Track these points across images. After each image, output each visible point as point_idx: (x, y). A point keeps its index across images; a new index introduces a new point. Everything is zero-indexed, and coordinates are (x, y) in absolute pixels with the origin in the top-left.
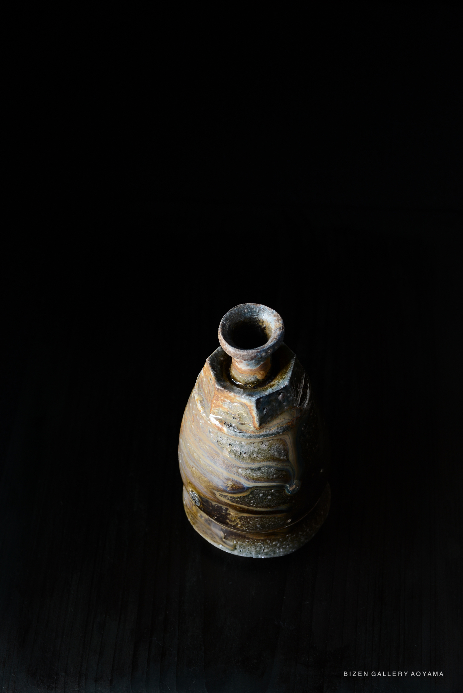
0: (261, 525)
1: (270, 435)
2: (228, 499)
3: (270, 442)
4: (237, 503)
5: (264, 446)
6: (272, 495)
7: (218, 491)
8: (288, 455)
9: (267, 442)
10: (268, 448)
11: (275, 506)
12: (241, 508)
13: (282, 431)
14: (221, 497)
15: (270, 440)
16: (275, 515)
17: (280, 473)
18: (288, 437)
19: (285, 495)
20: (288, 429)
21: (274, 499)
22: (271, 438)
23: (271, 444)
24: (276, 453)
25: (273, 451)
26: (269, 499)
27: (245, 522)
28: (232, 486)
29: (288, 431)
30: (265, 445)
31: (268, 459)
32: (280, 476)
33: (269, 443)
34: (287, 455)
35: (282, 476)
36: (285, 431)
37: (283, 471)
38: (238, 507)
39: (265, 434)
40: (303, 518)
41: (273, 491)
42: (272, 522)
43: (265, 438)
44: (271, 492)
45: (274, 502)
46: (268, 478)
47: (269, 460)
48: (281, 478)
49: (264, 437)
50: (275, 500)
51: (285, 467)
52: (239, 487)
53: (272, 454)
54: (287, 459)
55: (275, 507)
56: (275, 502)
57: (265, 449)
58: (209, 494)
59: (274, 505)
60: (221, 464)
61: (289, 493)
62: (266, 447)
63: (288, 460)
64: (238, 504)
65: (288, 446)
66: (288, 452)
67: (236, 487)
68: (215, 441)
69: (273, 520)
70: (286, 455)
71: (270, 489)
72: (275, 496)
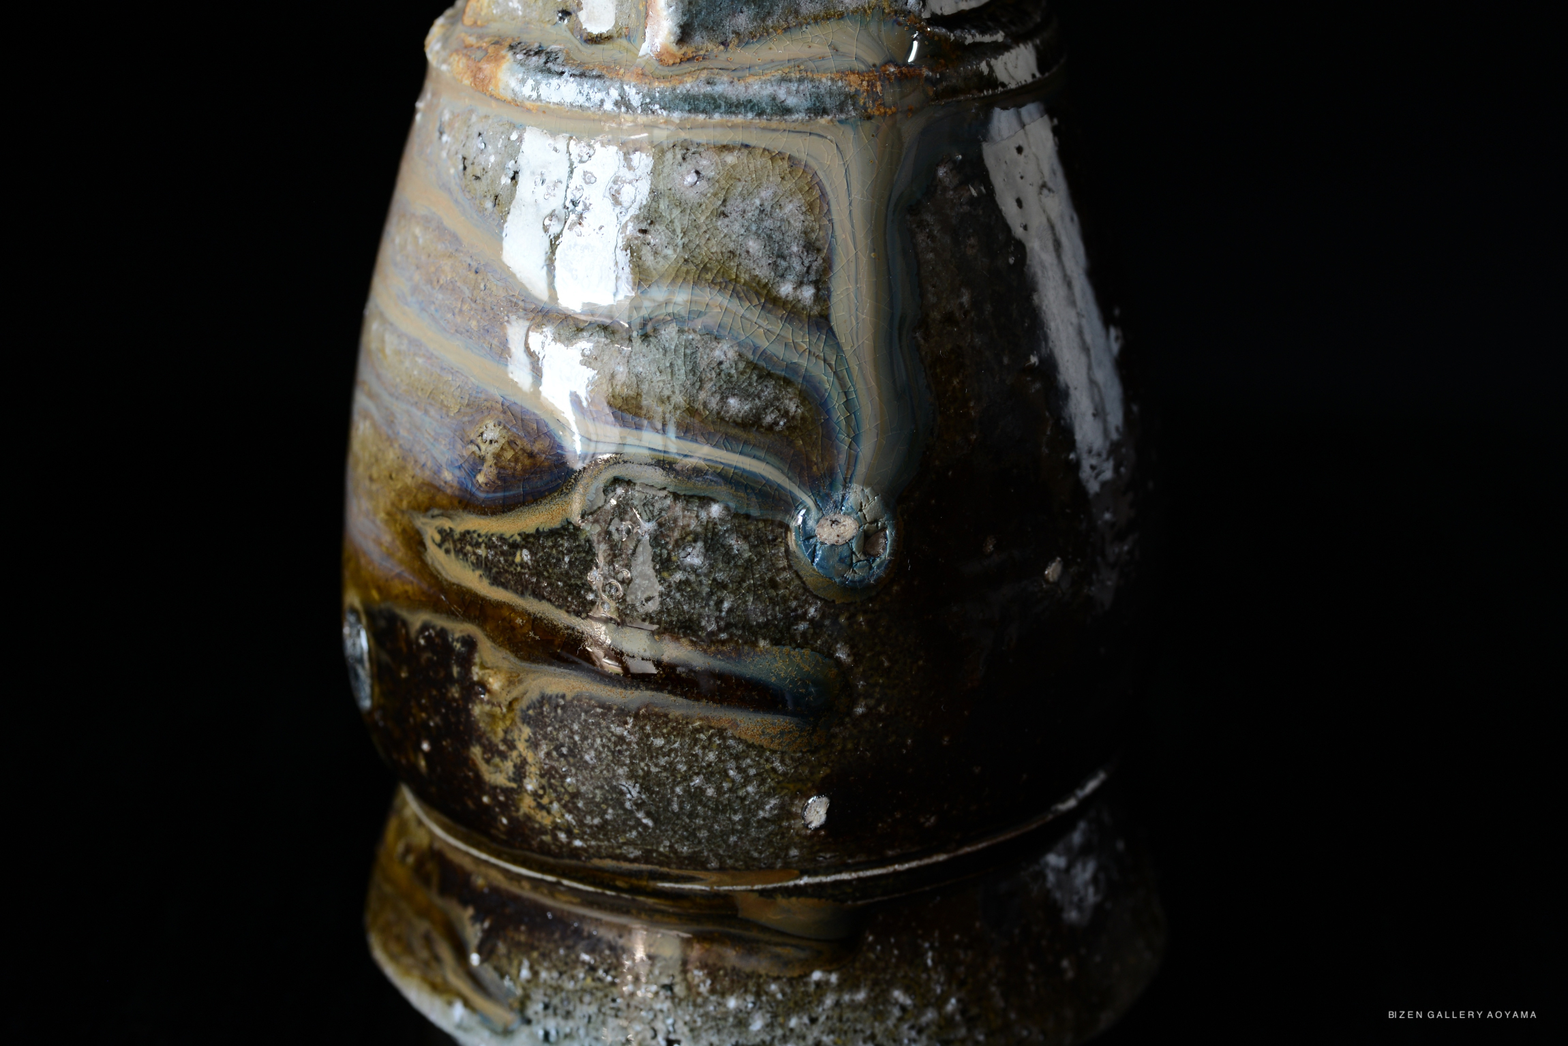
0: (646, 782)
1: (734, 107)
2: (479, 563)
3: (730, 159)
4: (516, 591)
5: (691, 178)
6: (711, 539)
7: (436, 512)
8: (828, 289)
9: (710, 153)
10: (715, 195)
11: (723, 636)
12: (536, 622)
13: (808, 104)
14: (447, 551)
15: (725, 148)
16: (724, 716)
17: (768, 393)
18: (838, 162)
19: (787, 575)
20: (841, 108)
21: (720, 576)
22: (734, 127)
23: (732, 176)
24: (754, 246)
25: (736, 227)
26: (692, 566)
27: (557, 748)
28: (498, 456)
29: (841, 122)
30: (697, 172)
31: (705, 269)
32: (769, 419)
33: (724, 164)
34: (821, 281)
35: (776, 423)
36: (825, 112)
37: (788, 382)
38: (524, 613)
39: (705, 96)
40: (914, 864)
41: (716, 510)
42: (710, 773)
43: (701, 117)
44: (703, 515)
45: (720, 602)
46: (691, 411)
47: (709, 276)
48: (770, 428)
49: (695, 109)
50: (723, 586)
51: (803, 362)
52: (531, 455)
53: (732, 246)
54: (816, 311)
55: (723, 642)
56: (726, 605)
57: (692, 195)
58: (401, 562)
59: (720, 630)
60: (461, 311)
61: (813, 555)
62: (703, 185)
63: (821, 322)
64: (522, 594)
65: (830, 220)
66: (827, 267)
67: (516, 459)
68: (452, 171)
69: (711, 756)
70: (813, 277)
71: (699, 486)
72: (729, 557)
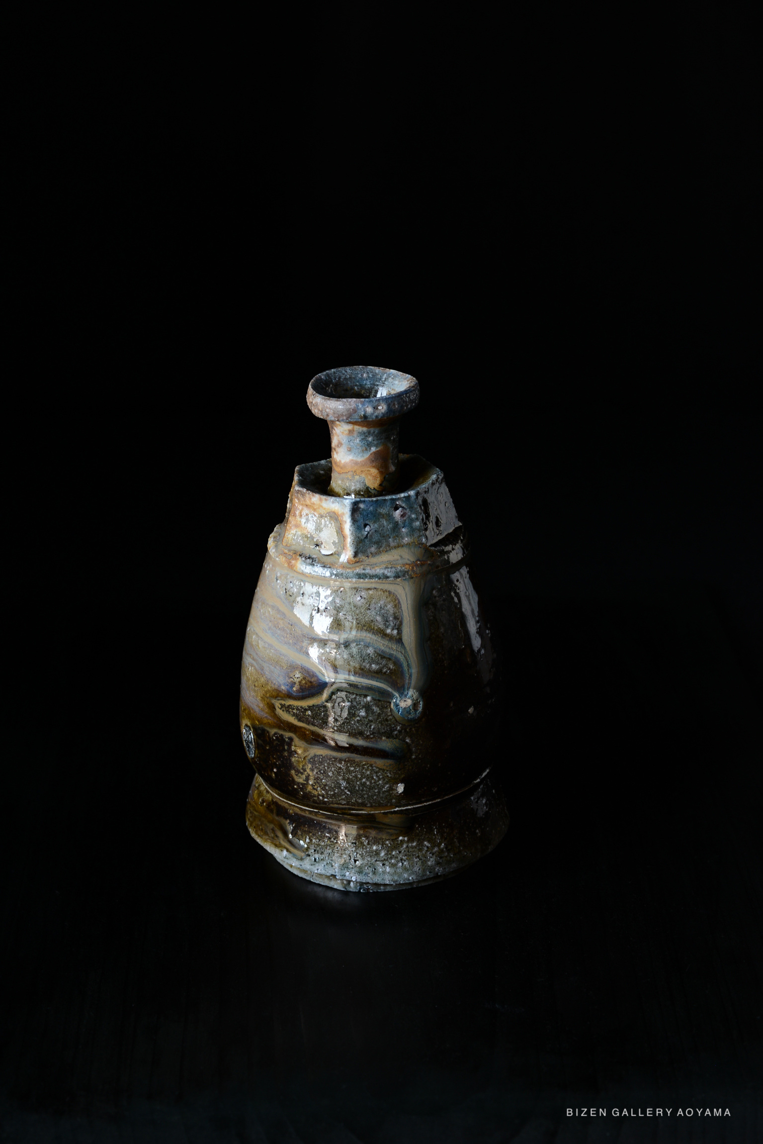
0: (348, 781)
1: (372, 577)
2: (294, 715)
3: (371, 592)
4: (306, 723)
5: (359, 598)
6: (367, 707)
7: (279, 698)
8: (401, 631)
9: (364, 591)
10: (366, 603)
11: (372, 736)
12: (313, 733)
13: (394, 575)
14: (283, 711)
15: (369, 589)
16: (372, 760)
17: (384, 662)
18: (403, 592)
19: (391, 717)
20: (404, 576)
21: (371, 718)
22: (372, 583)
23: (371, 598)
24: (379, 618)
25: (373, 613)
26: (362, 715)
27: (320, 771)
28: (300, 682)
29: (404, 580)
30: (361, 596)
31: (364, 626)
32: (384, 670)
33: (369, 594)
34: (399, 628)
35: (387, 672)
36: (399, 577)
37: (390, 659)
38: (309, 730)
39: (363, 574)
40: (430, 803)
41: (369, 698)
42: (368, 778)
43: (362, 580)
44: (365, 700)
45: (371, 726)
46: (361, 669)
47: (365, 628)
48: (385, 673)
49: (360, 578)
50: (371, 721)
51: (395, 653)
52: (311, 682)
53: (372, 619)
54: (398, 637)
55: (372, 738)
56: (372, 727)
57: (359, 604)
58: (267, 713)
59: (371, 734)
60: (286, 637)
61: (399, 711)
62: (363, 600)
63: (399, 640)
64: (308, 724)
65: (402, 610)
66: (401, 624)
67: (306, 683)
68: (282, 592)
69: (368, 773)
70: (397, 627)
71: (364, 692)
72: (373, 712)
